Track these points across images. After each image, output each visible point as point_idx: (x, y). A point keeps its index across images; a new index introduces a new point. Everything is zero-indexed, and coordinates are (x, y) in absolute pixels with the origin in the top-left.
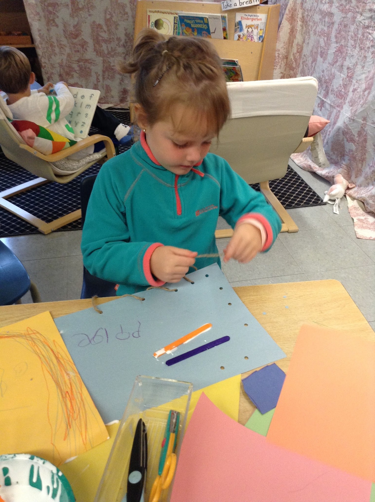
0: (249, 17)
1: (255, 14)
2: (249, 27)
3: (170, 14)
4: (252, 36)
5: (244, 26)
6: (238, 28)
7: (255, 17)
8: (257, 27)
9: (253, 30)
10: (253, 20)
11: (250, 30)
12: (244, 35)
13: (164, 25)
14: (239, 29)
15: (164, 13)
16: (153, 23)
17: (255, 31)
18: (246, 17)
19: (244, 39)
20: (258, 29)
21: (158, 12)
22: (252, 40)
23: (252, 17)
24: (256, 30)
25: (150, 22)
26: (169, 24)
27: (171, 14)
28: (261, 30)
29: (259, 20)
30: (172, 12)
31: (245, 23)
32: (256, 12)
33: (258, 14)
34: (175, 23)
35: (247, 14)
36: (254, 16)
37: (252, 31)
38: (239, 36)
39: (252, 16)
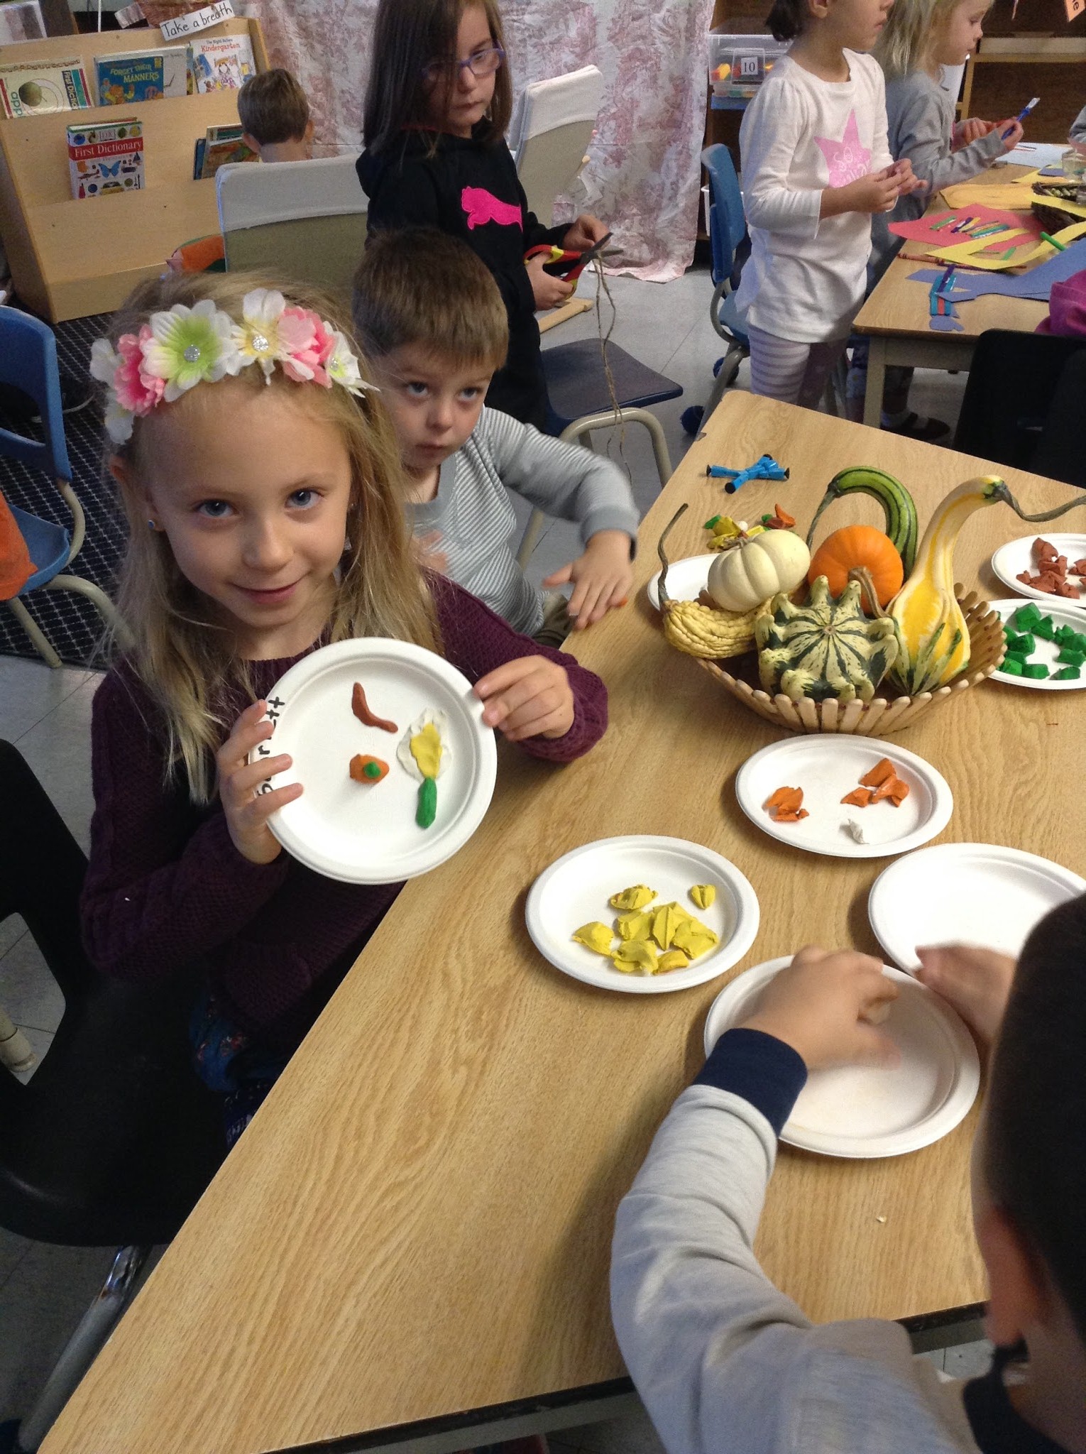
0: (216, 45)
1: (225, 38)
2: (220, 63)
3: (52, 69)
4: (230, 78)
5: (212, 64)
6: (202, 69)
7: (225, 44)
8: (235, 61)
9: (230, 67)
10: (223, 48)
11: (224, 68)
12: (215, 81)
13: (45, 94)
14: (203, 72)
15: (34, 68)
16: (15, 96)
17: (234, 69)
18: (210, 46)
19: (218, 87)
20: (237, 64)
21: (22, 67)
22: (232, 87)
23: (220, 44)
24: (234, 66)
25: (9, 94)
26: (55, 90)
27: (54, 66)
28: (242, 64)
29: (234, 47)
30: (56, 63)
31: (211, 57)
32: (224, 34)
33: (230, 37)
34: (67, 85)
35: (211, 40)
36: (224, 41)
37: (229, 69)
38: (208, 85)
39: (220, 41)
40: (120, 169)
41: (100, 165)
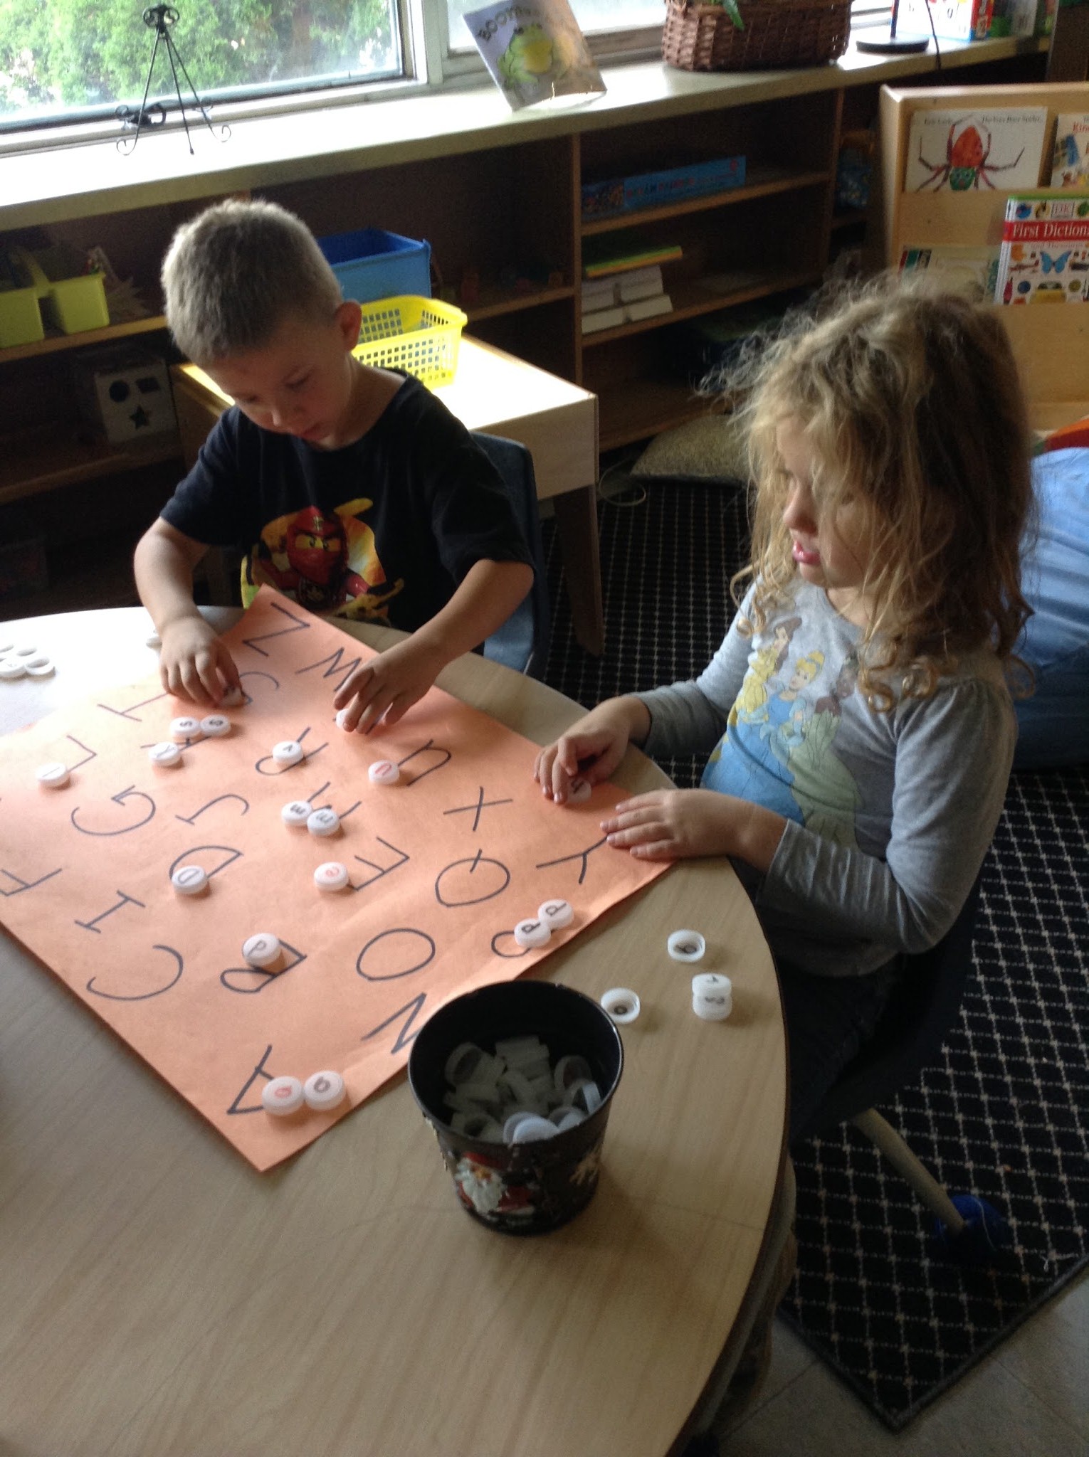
40: (1067, 266)
41: (1042, 253)
